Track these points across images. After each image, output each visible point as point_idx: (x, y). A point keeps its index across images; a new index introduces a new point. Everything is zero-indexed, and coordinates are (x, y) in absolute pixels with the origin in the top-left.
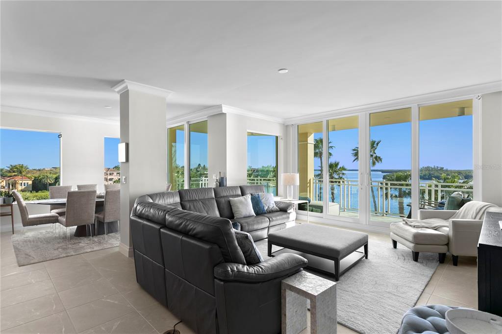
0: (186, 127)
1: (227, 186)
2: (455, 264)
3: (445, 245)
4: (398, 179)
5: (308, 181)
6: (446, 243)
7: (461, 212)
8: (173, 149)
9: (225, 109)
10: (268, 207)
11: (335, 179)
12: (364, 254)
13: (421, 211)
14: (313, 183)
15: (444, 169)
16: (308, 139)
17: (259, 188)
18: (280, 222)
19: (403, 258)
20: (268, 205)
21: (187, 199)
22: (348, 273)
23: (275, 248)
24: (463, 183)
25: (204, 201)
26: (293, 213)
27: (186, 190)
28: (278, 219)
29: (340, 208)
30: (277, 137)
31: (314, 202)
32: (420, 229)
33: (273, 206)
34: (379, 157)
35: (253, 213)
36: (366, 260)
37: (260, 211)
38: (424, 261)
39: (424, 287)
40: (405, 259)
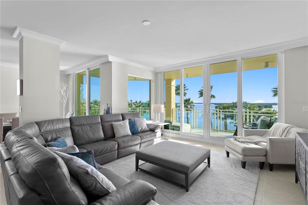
0: (87, 73)
1: (112, 113)
2: (271, 170)
3: (264, 156)
4: (224, 108)
5: (172, 110)
6: (265, 154)
7: (271, 131)
8: (81, 88)
9: (111, 59)
10: (142, 128)
11: (189, 108)
12: (207, 164)
13: (245, 130)
14: (175, 111)
15: (247, 103)
16: (172, 83)
17: (137, 115)
18: (149, 139)
19: (235, 166)
20: (141, 127)
21: (76, 124)
22: (196, 182)
23: (141, 162)
24: (258, 110)
25: (91, 125)
26: (159, 132)
27: (87, 116)
28: (147, 137)
29: (191, 127)
30: (150, 81)
31: (174, 123)
32: (246, 144)
33: (145, 128)
34: (214, 96)
35: (130, 133)
36: (209, 168)
37: (135, 132)
38: (249, 168)
39: (254, 194)
40: (236, 167)
